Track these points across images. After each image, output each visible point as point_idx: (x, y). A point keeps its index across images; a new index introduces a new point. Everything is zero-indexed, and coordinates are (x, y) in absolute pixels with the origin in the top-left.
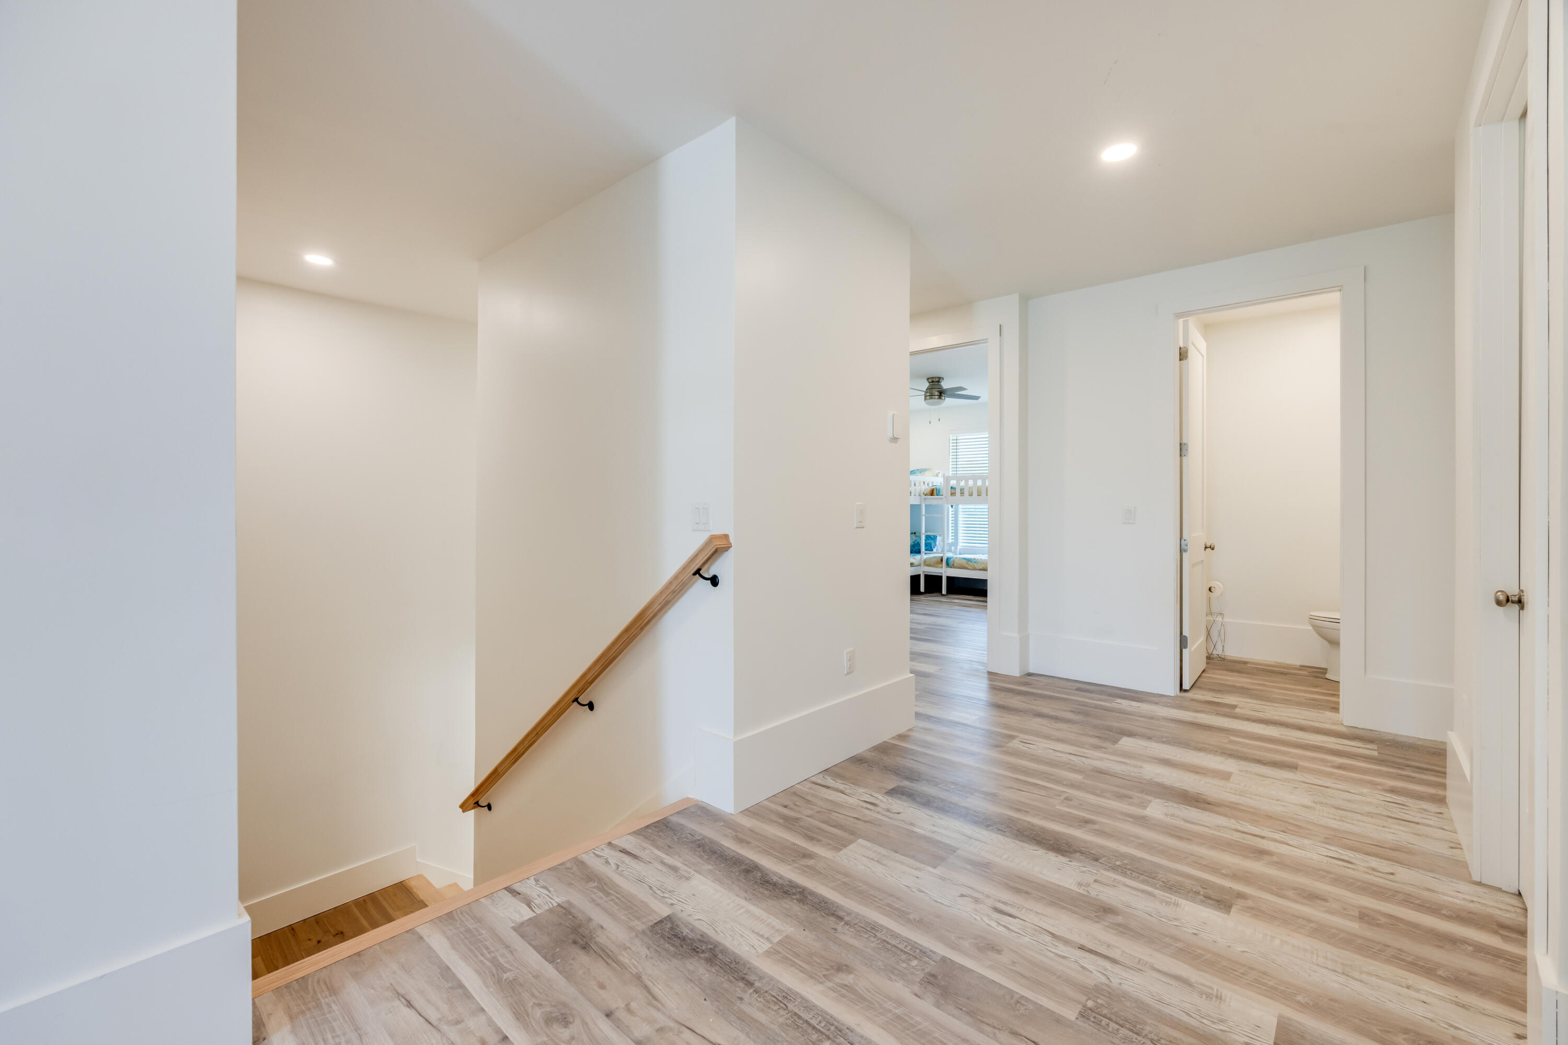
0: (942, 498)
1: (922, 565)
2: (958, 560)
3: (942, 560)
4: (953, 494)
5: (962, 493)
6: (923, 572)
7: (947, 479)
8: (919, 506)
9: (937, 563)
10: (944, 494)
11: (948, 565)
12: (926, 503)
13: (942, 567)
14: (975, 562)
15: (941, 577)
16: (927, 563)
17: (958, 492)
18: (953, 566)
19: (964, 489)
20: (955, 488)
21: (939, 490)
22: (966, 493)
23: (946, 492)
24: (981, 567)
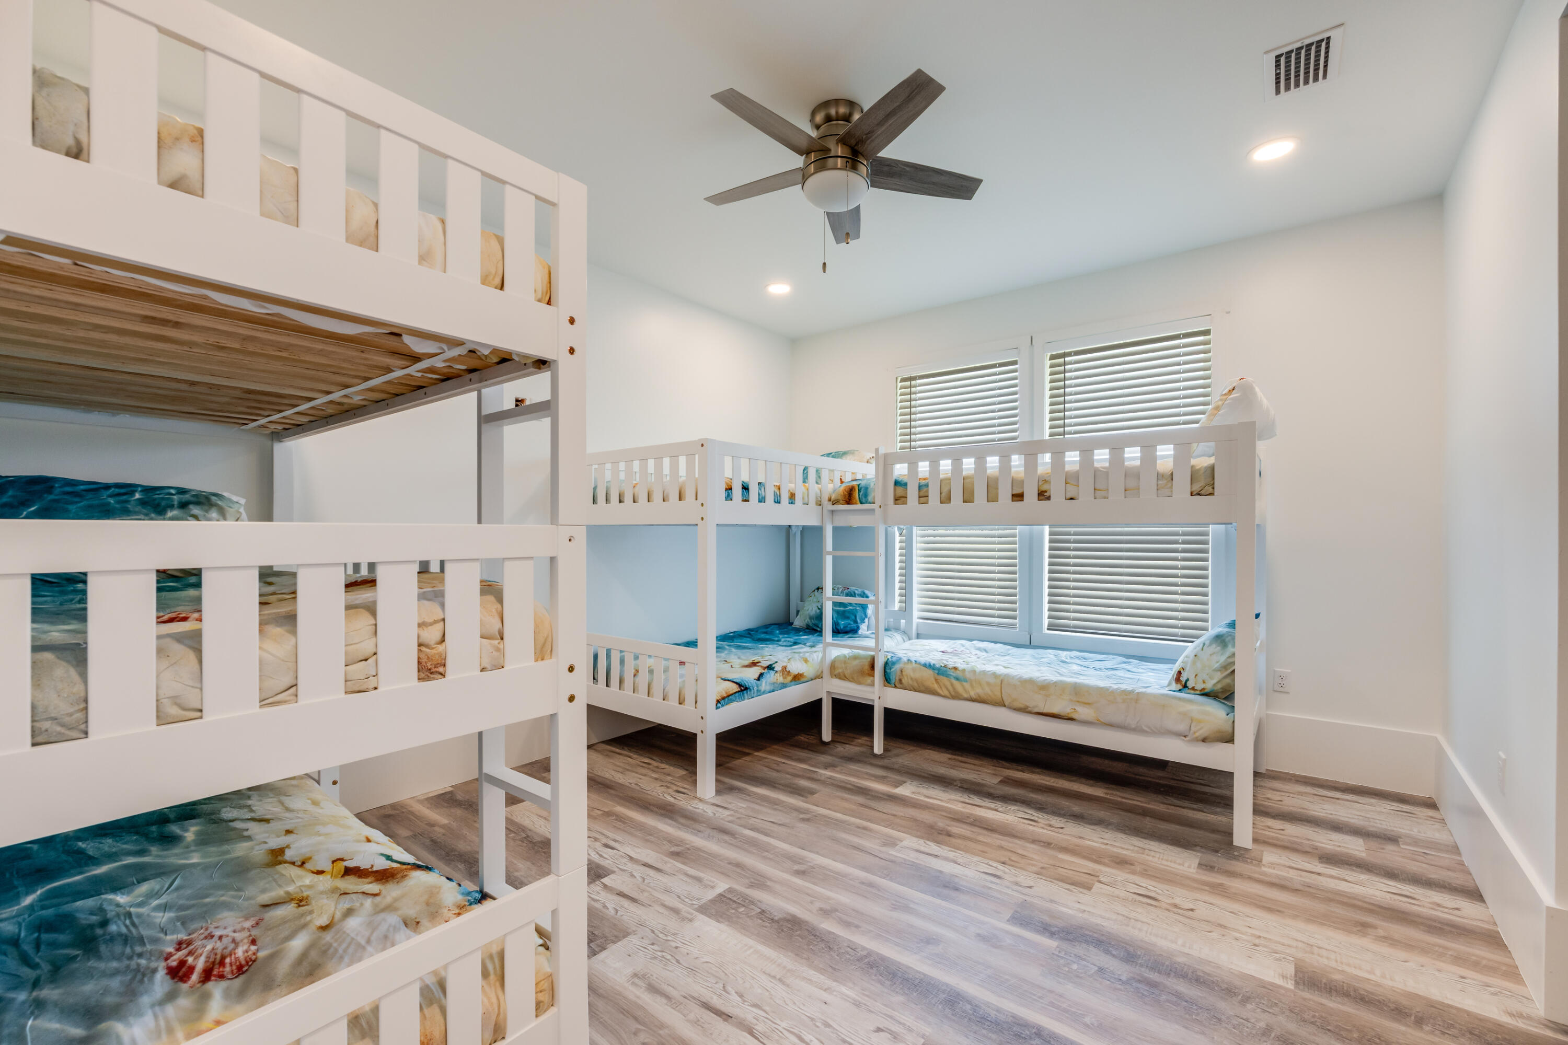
0: (873, 510)
1: (826, 674)
2: (914, 670)
3: (872, 667)
4: (900, 499)
5: (923, 497)
6: (828, 693)
7: (885, 462)
8: (817, 531)
9: (862, 673)
10: (878, 501)
11: (887, 679)
12: (835, 525)
13: (873, 685)
14: (957, 679)
15: (870, 708)
16: (837, 672)
17: (912, 493)
18: (899, 684)
19: (927, 485)
20: (906, 484)
21: (866, 488)
22: (934, 494)
23: (881, 494)
24: (973, 694)
